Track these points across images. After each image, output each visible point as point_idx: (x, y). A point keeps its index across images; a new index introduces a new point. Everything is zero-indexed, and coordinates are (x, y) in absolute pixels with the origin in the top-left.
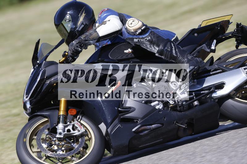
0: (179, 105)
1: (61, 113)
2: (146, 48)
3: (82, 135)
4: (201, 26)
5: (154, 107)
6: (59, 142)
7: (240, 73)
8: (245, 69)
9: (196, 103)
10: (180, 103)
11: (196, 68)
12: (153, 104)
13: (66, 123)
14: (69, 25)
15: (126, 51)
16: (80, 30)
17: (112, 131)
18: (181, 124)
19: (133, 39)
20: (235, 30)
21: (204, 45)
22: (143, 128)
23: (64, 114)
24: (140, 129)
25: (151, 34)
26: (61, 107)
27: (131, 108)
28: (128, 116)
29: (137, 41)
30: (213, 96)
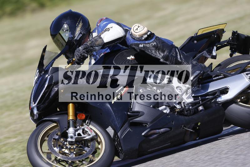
0: (186, 109)
1: (71, 118)
2: (151, 54)
3: (92, 139)
4: (198, 34)
5: (162, 111)
6: (71, 146)
7: (243, 78)
8: (247, 74)
9: (201, 108)
10: (187, 108)
11: (201, 72)
12: (160, 108)
13: (76, 127)
14: (67, 35)
15: (128, 58)
16: (78, 39)
17: (121, 135)
18: (189, 128)
19: (138, 45)
20: (230, 39)
21: (205, 51)
22: (152, 132)
23: (74, 119)
24: (150, 133)
25: (157, 40)
26: (69, 112)
27: (140, 112)
28: (137, 120)
29: (143, 46)
30: (217, 100)
